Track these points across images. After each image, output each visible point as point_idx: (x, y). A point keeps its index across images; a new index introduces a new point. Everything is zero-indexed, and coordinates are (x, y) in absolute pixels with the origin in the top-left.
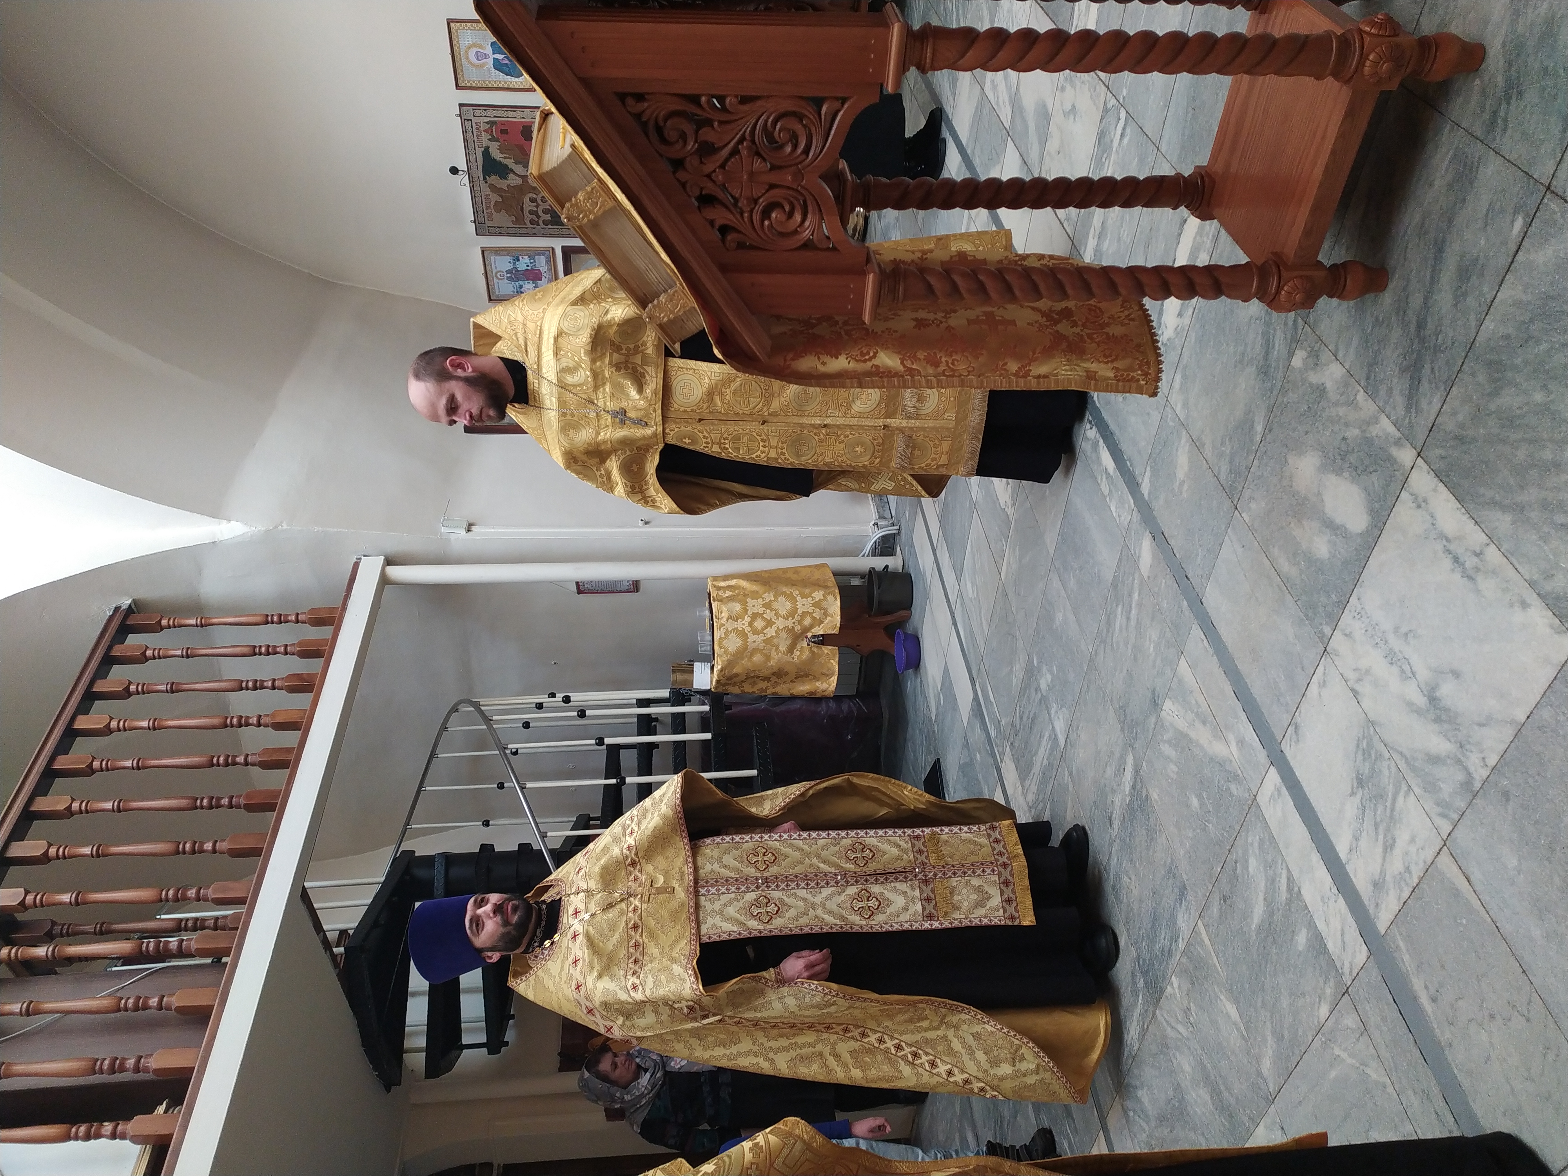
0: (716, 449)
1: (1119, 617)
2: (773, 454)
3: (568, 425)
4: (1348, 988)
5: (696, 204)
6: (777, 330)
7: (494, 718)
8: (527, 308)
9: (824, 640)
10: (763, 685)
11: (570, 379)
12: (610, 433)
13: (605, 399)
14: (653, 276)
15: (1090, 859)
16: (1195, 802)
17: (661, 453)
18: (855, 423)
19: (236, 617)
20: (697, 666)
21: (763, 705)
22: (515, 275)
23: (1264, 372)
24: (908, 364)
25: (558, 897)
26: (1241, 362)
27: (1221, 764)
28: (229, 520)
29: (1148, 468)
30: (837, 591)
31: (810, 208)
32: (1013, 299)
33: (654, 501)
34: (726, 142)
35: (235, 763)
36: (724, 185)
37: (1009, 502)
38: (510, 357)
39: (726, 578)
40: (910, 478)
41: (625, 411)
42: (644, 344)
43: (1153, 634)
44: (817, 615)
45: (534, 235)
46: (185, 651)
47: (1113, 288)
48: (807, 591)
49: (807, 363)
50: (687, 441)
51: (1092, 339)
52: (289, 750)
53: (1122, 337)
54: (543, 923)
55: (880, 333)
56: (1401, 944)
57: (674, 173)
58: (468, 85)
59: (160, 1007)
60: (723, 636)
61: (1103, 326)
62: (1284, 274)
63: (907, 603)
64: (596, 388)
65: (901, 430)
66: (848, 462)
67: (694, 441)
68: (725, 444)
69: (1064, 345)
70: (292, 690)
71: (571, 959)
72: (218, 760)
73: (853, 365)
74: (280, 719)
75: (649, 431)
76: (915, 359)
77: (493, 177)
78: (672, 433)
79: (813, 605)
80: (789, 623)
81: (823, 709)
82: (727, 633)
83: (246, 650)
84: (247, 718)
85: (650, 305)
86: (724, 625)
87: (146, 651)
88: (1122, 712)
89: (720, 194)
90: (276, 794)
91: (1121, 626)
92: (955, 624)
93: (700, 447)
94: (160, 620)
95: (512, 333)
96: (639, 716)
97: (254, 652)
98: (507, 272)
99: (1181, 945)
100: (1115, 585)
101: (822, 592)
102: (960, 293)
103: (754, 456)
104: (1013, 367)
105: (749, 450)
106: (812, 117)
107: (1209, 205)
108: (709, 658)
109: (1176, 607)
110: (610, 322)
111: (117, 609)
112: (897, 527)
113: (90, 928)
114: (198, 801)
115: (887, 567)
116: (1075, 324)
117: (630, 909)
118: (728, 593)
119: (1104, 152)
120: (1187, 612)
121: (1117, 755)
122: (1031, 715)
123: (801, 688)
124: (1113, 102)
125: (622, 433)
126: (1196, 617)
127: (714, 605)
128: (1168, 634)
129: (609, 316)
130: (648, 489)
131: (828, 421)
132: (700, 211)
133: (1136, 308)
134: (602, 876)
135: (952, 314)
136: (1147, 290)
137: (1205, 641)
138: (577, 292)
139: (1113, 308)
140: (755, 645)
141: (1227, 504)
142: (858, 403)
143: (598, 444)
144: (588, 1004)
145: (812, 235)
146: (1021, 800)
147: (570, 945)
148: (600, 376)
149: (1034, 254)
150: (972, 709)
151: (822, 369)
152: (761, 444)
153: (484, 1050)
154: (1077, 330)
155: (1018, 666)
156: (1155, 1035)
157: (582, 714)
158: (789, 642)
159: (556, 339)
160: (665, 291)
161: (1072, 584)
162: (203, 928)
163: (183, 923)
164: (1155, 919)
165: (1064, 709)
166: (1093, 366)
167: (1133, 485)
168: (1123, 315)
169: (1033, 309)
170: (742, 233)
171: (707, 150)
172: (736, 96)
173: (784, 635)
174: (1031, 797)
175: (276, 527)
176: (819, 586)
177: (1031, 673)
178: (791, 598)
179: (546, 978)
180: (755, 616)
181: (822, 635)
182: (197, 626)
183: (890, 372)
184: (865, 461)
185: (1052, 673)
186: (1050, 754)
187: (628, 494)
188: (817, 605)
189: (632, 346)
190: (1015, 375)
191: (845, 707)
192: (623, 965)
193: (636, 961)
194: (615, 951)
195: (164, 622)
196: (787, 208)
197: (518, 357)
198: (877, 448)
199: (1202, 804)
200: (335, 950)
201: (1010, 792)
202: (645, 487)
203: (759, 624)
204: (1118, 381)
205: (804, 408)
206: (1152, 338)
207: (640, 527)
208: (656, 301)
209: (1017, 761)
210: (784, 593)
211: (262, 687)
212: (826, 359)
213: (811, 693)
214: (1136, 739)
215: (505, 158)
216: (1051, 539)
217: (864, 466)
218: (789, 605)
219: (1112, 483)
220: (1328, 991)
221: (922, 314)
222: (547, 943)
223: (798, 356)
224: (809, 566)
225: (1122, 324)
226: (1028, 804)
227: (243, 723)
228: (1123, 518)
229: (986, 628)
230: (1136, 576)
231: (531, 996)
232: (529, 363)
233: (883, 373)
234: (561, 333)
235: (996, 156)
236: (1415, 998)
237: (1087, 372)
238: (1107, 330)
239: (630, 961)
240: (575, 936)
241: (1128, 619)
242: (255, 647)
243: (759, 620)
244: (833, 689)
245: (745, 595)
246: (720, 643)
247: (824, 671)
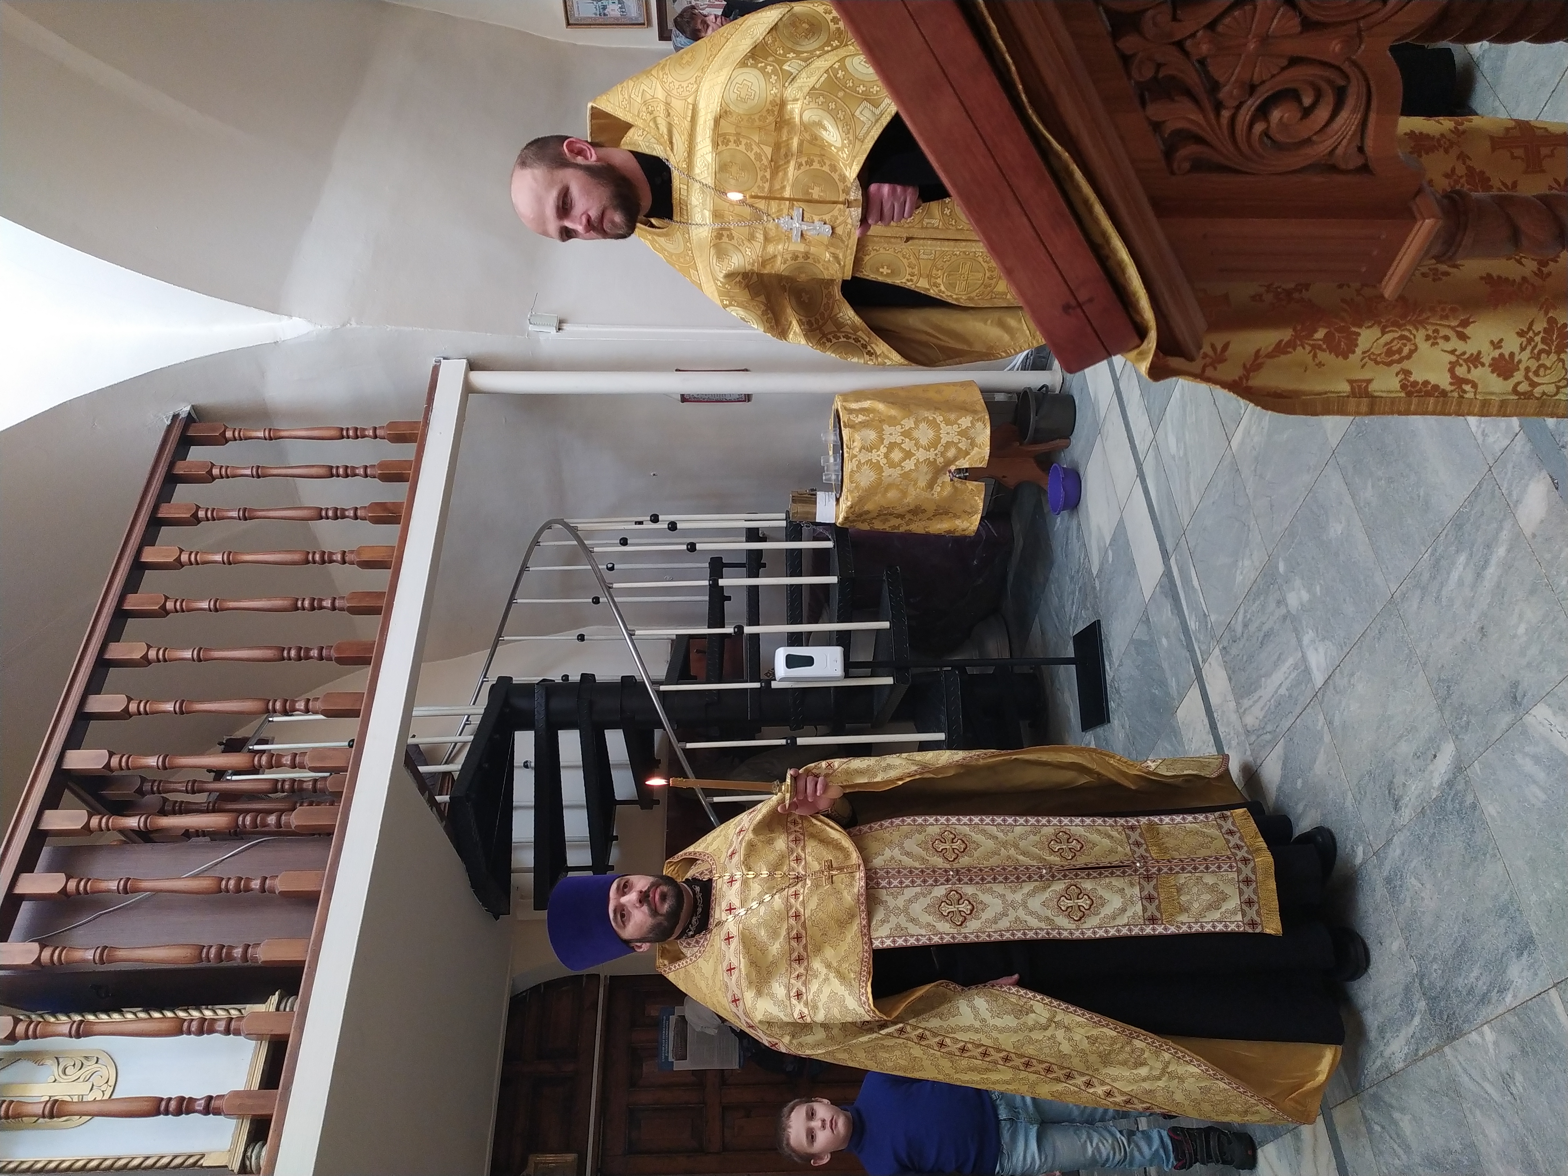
0: (923, 284)
1: (1460, 567)
8: (670, 79)
19: (308, 429)
20: (821, 496)
25: (708, 875)
28: (291, 316)
30: (987, 417)
35: (321, 608)
38: (648, 151)
46: (254, 470)
48: (953, 417)
50: (885, 270)
52: (379, 595)
54: (699, 910)
59: (263, 889)
60: (855, 469)
63: (1066, 429)
70: (377, 521)
71: (726, 965)
72: (302, 604)
74: (365, 557)
78: (866, 259)
79: (959, 434)
80: (931, 455)
82: (859, 465)
83: (322, 471)
84: (331, 553)
86: (856, 456)
87: (211, 467)
90: (369, 647)
91: (1461, 579)
92: (1141, 475)
93: (901, 280)
94: (225, 431)
95: (648, 117)
97: (331, 473)
100: (1459, 521)
105: (968, 285)
111: (175, 417)
113: (183, 788)
114: (286, 652)
117: (791, 914)
118: (861, 418)
121: (1424, 734)
122: (1266, 628)
123: (939, 526)
127: (845, 432)
138: (745, 46)
140: (890, 480)
144: (748, 1020)
146: (1233, 717)
147: (724, 947)
150: (1161, 585)
155: (1248, 562)
156: (1438, 1072)
157: (691, 547)
158: (929, 477)
159: (717, 122)
162: (301, 790)
163: (280, 783)
165: (1328, 643)
173: (924, 468)
174: (1251, 721)
175: (344, 325)
176: (967, 410)
177: (1271, 578)
178: (934, 424)
180: (892, 447)
182: (266, 439)
186: (1293, 686)
188: (963, 433)
192: (785, 981)
193: (799, 977)
194: (775, 964)
195: (229, 434)
200: (438, 798)
201: (1213, 700)
203: (896, 455)
209: (1231, 671)
210: (926, 419)
211: (344, 517)
213: (949, 532)
214: (1465, 728)
218: (931, 434)
224: (954, 384)
226: (1245, 726)
230: (1507, 526)
239: (793, 976)
240: (729, 938)
241: (1479, 575)
242: (331, 468)
243: (896, 450)
244: (975, 528)
245: (882, 421)
246: (851, 476)
247: (968, 509)
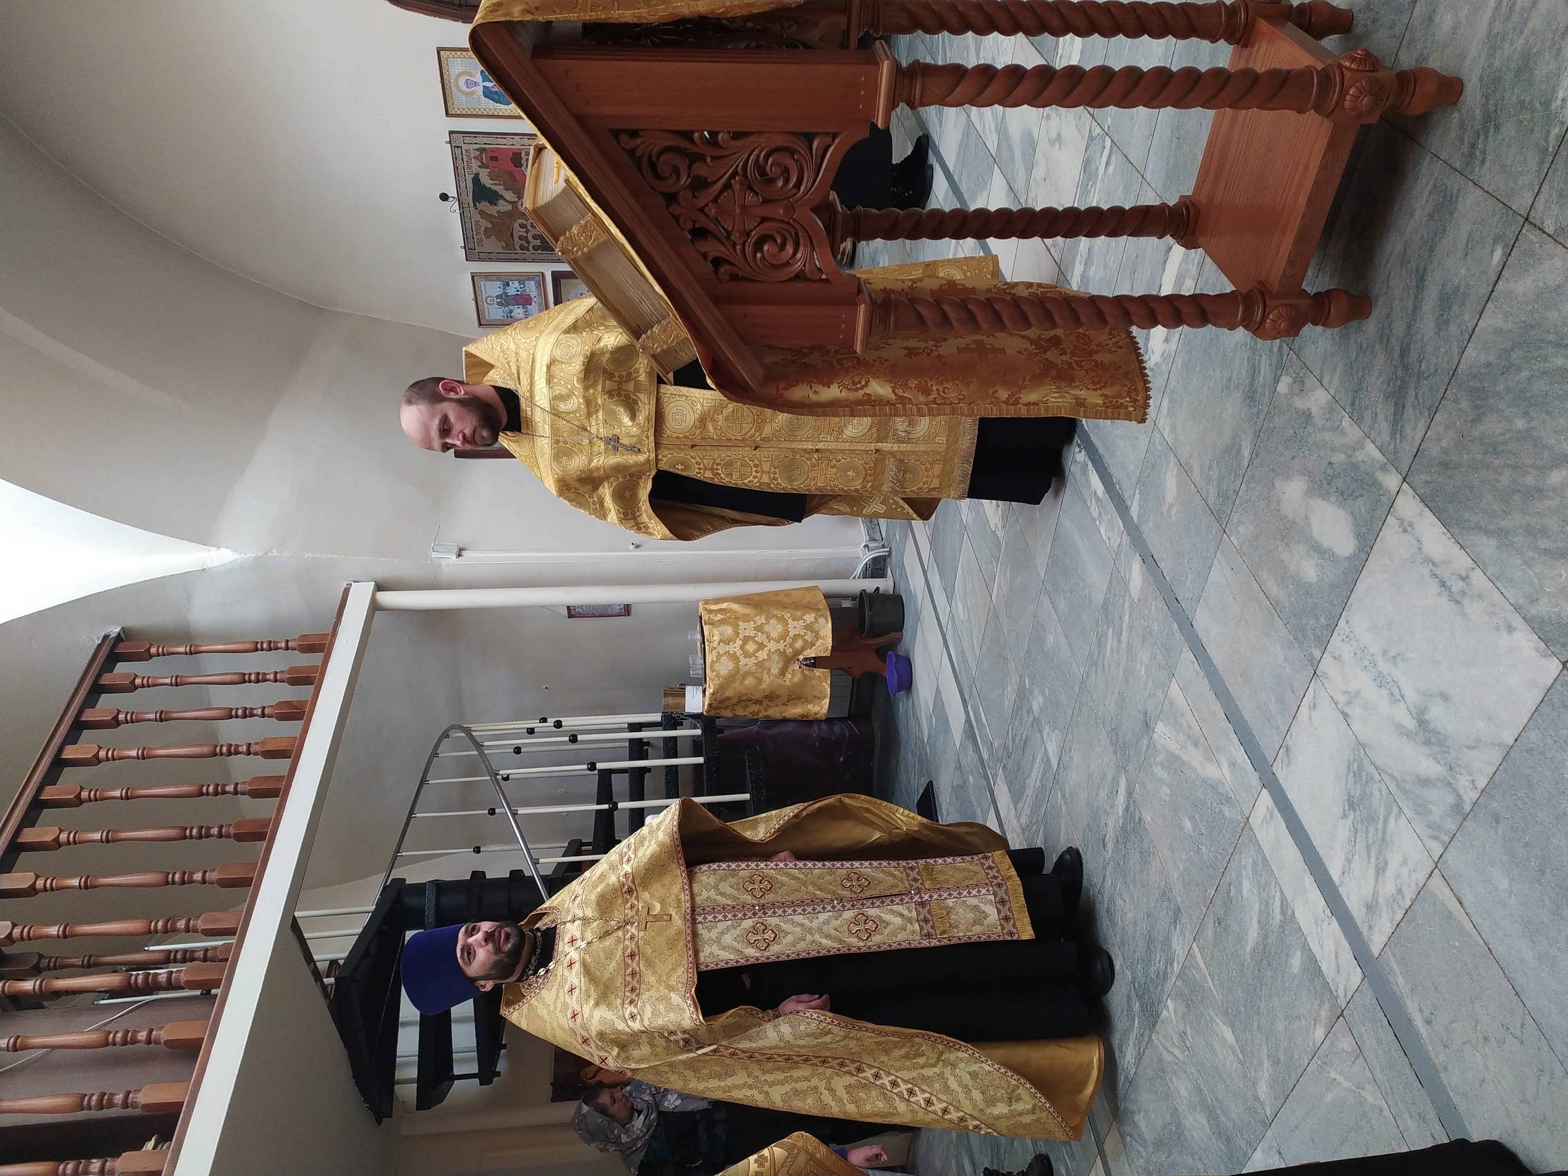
0: (708, 474)
1: (1110, 639)
2: (765, 479)
3: (561, 452)
4: (1343, 1011)
5: (689, 237)
6: (771, 359)
7: (486, 744)
8: (519, 337)
9: (816, 663)
10: (754, 708)
11: (563, 407)
12: (603, 460)
13: (598, 426)
14: (646, 307)
15: (1085, 881)
16: (1188, 824)
17: (653, 479)
18: (847, 448)
19: (225, 644)
20: (689, 689)
21: (755, 728)
22: (505, 300)
23: (1251, 397)
24: (900, 392)
25: (553, 925)
26: (1227, 387)
27: (1213, 786)
28: (219, 548)
29: (1137, 491)
30: (828, 613)
31: (802, 241)
32: (1003, 327)
33: (647, 527)
34: (720, 175)
35: (224, 792)
36: (717, 219)
37: (1000, 525)
38: (503, 385)
39: (717, 601)
40: (901, 502)
41: (618, 438)
42: (637, 371)
43: (1144, 656)
44: (808, 638)
45: (524, 260)
46: (174, 679)
47: (1101, 317)
48: (799, 614)
49: (800, 392)
50: (680, 467)
51: (1081, 367)
52: (279, 779)
53: (1110, 364)
54: (538, 951)
55: (871, 362)
56: (1395, 966)
57: (667, 207)
58: (458, 112)
59: (149, 1041)
60: (715, 659)
61: (1091, 353)
62: (1269, 303)
63: (898, 625)
64: (589, 415)
65: (892, 454)
66: (840, 486)
67: (687, 467)
68: (717, 469)
69: (1054, 373)
70: (282, 717)
71: (567, 988)
72: (207, 789)
73: (844, 394)
74: (269, 747)
75: (642, 458)
76: (906, 387)
77: (483, 203)
78: (665, 459)
79: (805, 628)
80: (781, 646)
81: (815, 731)
82: (719, 656)
83: (235, 678)
84: (237, 746)
85: (643, 336)
86: (715, 648)
87: (134, 679)
88: (1114, 732)
89: (712, 227)
90: (265, 823)
91: (1112, 648)
92: (946, 645)
93: (693, 473)
94: (149, 648)
95: (504, 361)
96: (631, 741)
97: (243, 679)
98: (497, 297)
99: (1176, 968)
100: (1105, 606)
101: (813, 615)
102: (950, 323)
103: (746, 481)
104: (1003, 394)
105: (742, 475)
106: (803, 152)
107: (1193, 234)
108: (701, 681)
109: (1167, 629)
110: (602, 349)
111: (106, 637)
112: (888, 549)
113: (77, 961)
114: (188, 831)
115: (878, 589)
116: (1064, 352)
117: (627, 937)
118: (719, 617)
119: (1089, 179)
120: (1178, 635)
121: (1110, 777)
122: (1024, 738)
123: (794, 711)
124: (1098, 130)
125: (614, 460)
126: (1187, 639)
127: (706, 628)
128: (1160, 657)
129: (602, 344)
130: (641, 515)
131: (820, 446)
132: (693, 243)
133: (1123, 335)
134: (598, 903)
135: (943, 343)
136: (1134, 319)
137: (1196, 664)
138: (570, 320)
139: (1102, 336)
140: (746, 668)
141: (1216, 527)
142: (850, 427)
143: (590, 471)
144: (584, 1033)
145: (804, 265)
146: (1015, 822)
147: (566, 972)
148: (593, 403)
149: (1023, 283)
150: (965, 731)
151: (814, 398)
152: (754, 469)
153: (476, 1081)
154: (1066, 358)
155: (1009, 688)
156: (1152, 1060)
157: (574, 739)
158: (780, 665)
159: (549, 367)
160: (659, 322)
161: (1063, 606)
162: (192, 959)
163: (172, 954)
164: (1150, 942)
165: (1056, 731)
166: (1082, 393)
167: (1122, 508)
168: (1111, 343)
169: (1023, 337)
170: (734, 265)
171: (699, 184)
172: (729, 132)
173: (775, 658)
174: (1024, 820)
175: (266, 554)
176: (810, 608)
177: (1023, 694)
178: (783, 620)
179: (540, 1006)
180: (746, 640)
181: (814, 658)
182: (186, 653)
183: (882, 400)
184: (857, 485)
185: (1044, 695)
186: (1043, 777)
187: (621, 520)
188: (809, 627)
189: (624, 373)
190: (1005, 403)
191: (837, 729)
192: (620, 994)
193: (633, 990)
194: (612, 979)
195: (153, 650)
196: (779, 241)
197: (510, 385)
198: (869, 472)
199: (1195, 826)
200: (325, 980)
201: (1003, 814)
202: (637, 513)
203: (751, 647)
204: (1107, 407)
205: (796, 434)
206: (1140, 365)
207: (631, 551)
208: (649, 332)
209: (1010, 783)
210: (775, 616)
211: (252, 715)
212: (817, 387)
213: (803, 716)
214: (1128, 761)
215: (495, 184)
216: (1041, 562)
217: (856, 490)
218: (780, 628)
219: (1102, 506)
220: (1323, 1014)
221: (913, 343)
222: (542, 971)
223: (791, 385)
224: (800, 589)
225: (1111, 352)
226: (1021, 827)
227: (232, 751)
228: (1112, 541)
229: (978, 652)
230: (1127, 599)
231: (524, 1025)
232: (522, 391)
233: (875, 401)
234: (554, 361)
235: (983, 183)
236: (1410, 1021)
237: (1076, 399)
238: (1095, 357)
239: (627, 989)
240: (571, 964)
241: (1119, 641)
242: (244, 674)
243: (751, 643)
244: (826, 712)
245: (737, 619)
246: (712, 666)
247: (816, 694)
